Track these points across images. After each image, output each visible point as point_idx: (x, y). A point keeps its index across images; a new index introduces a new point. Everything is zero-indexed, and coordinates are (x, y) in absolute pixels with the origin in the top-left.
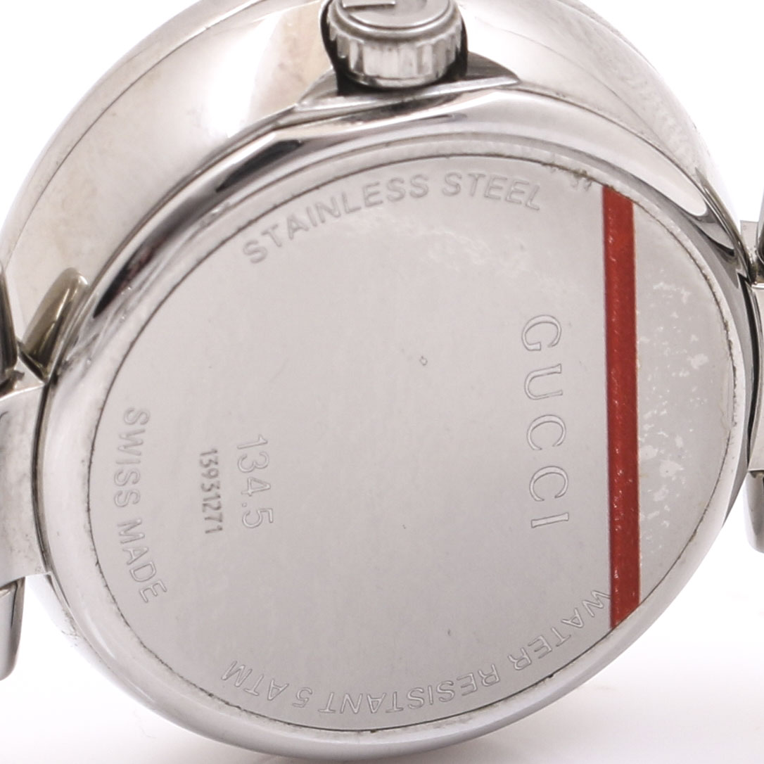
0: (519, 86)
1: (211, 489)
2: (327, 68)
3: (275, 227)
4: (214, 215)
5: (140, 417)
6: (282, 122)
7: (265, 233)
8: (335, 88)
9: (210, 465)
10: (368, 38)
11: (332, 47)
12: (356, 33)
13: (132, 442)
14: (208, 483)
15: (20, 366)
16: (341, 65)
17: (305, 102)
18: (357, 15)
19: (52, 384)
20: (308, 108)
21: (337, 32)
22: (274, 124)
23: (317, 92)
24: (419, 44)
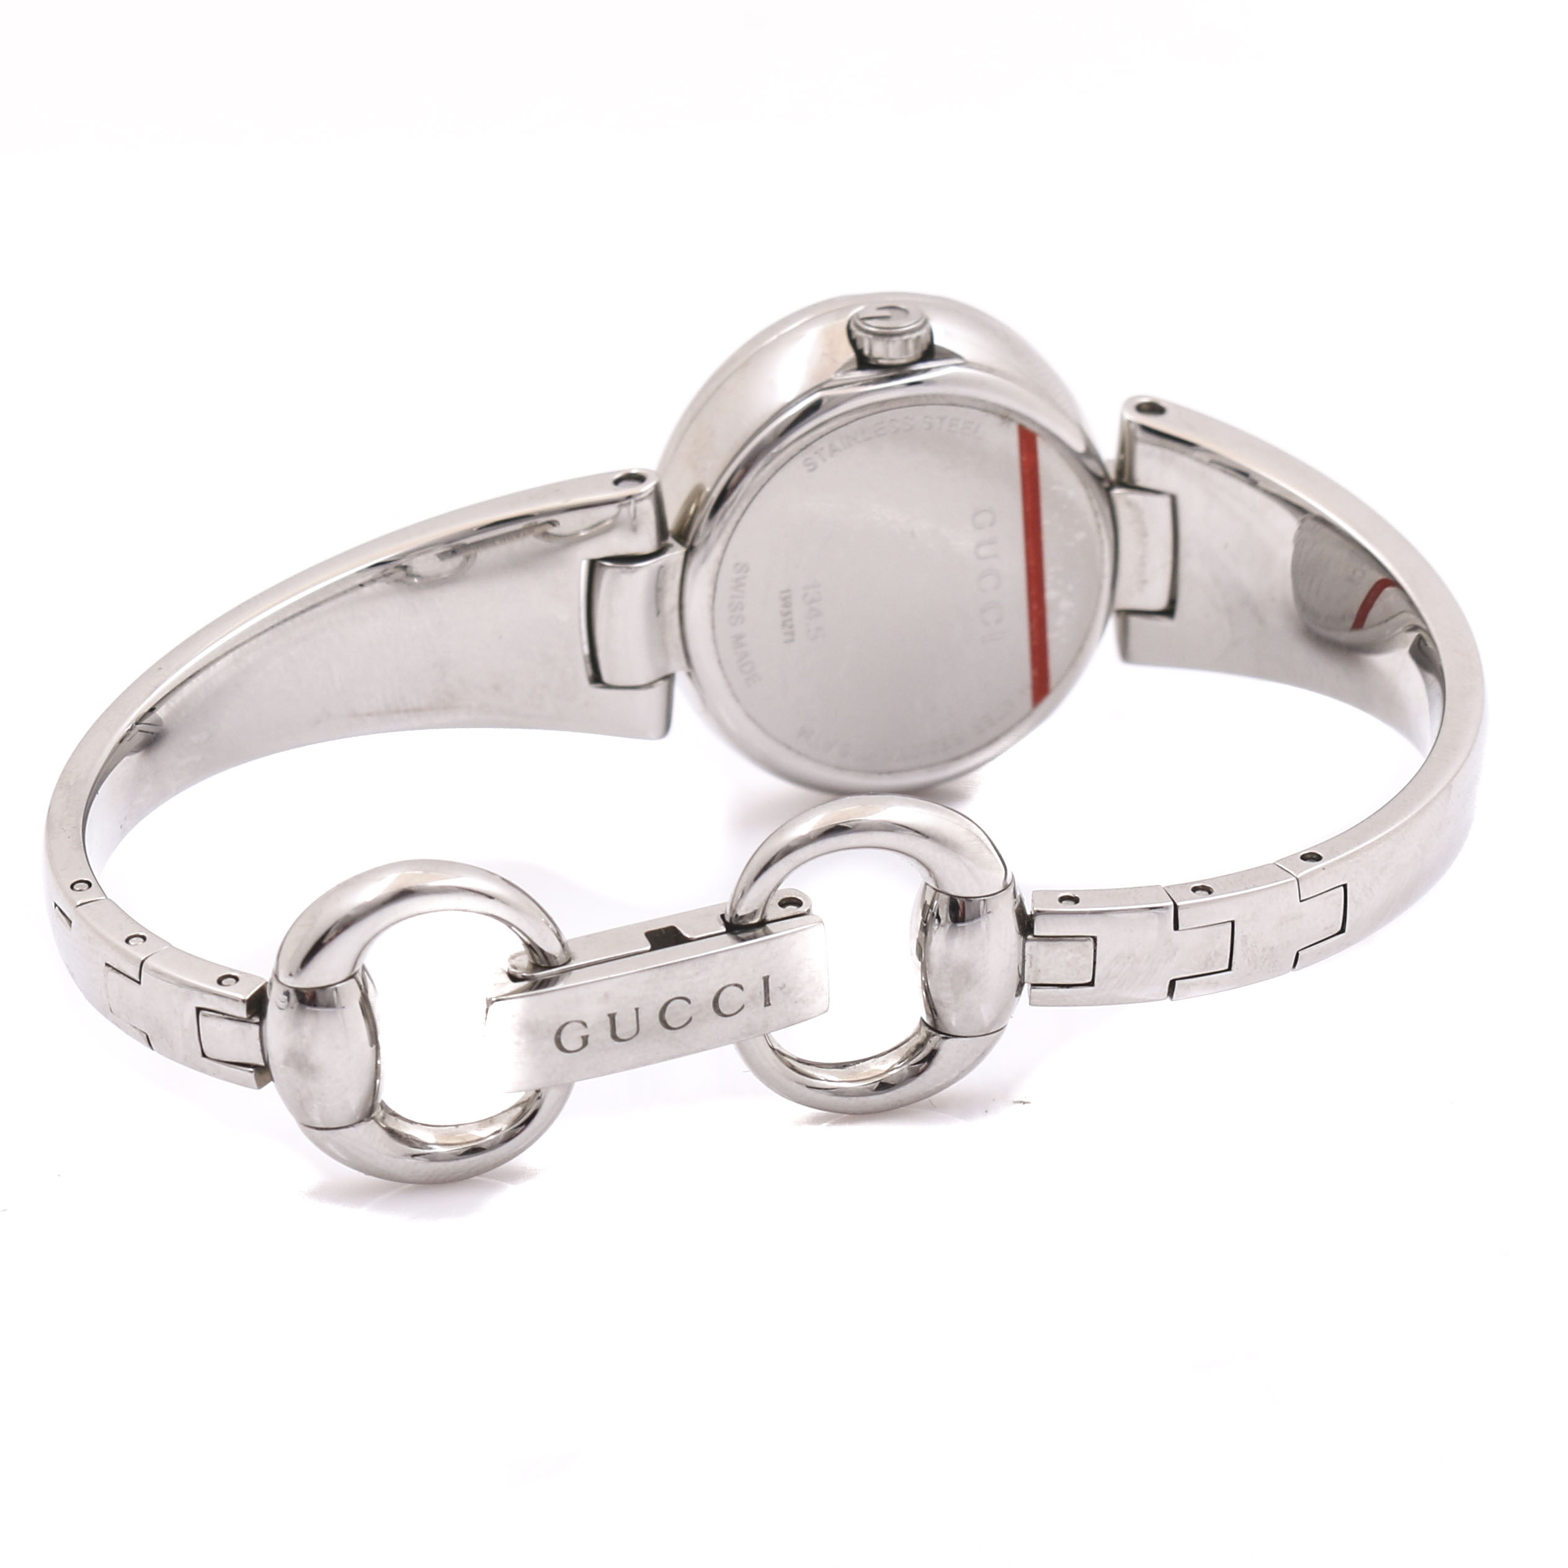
0: (966, 364)
1: (787, 613)
2: (851, 354)
3: (822, 449)
4: (773, 454)
5: (742, 568)
6: (826, 386)
7: (816, 453)
8: (855, 366)
9: (786, 600)
10: (875, 334)
11: (853, 342)
12: (868, 332)
13: (739, 584)
14: (786, 610)
15: (671, 540)
16: (859, 353)
17: (839, 374)
18: (869, 322)
19: (690, 551)
20: (840, 377)
21: (857, 333)
22: (819, 388)
23: (845, 369)
24: (906, 337)
